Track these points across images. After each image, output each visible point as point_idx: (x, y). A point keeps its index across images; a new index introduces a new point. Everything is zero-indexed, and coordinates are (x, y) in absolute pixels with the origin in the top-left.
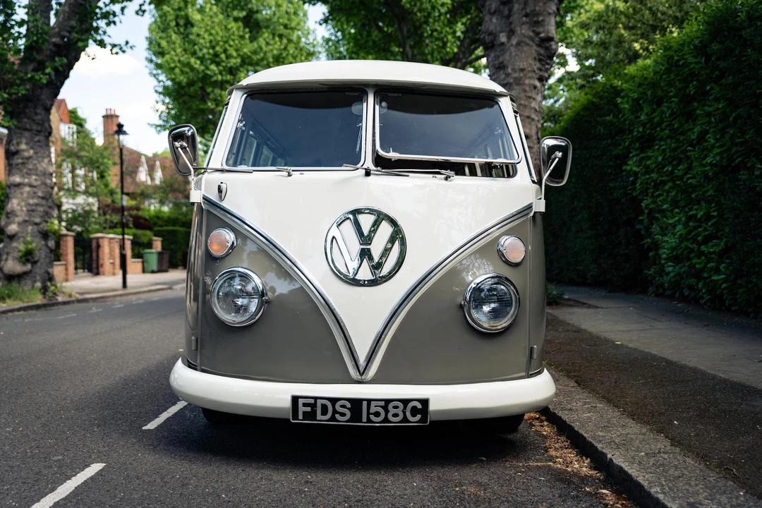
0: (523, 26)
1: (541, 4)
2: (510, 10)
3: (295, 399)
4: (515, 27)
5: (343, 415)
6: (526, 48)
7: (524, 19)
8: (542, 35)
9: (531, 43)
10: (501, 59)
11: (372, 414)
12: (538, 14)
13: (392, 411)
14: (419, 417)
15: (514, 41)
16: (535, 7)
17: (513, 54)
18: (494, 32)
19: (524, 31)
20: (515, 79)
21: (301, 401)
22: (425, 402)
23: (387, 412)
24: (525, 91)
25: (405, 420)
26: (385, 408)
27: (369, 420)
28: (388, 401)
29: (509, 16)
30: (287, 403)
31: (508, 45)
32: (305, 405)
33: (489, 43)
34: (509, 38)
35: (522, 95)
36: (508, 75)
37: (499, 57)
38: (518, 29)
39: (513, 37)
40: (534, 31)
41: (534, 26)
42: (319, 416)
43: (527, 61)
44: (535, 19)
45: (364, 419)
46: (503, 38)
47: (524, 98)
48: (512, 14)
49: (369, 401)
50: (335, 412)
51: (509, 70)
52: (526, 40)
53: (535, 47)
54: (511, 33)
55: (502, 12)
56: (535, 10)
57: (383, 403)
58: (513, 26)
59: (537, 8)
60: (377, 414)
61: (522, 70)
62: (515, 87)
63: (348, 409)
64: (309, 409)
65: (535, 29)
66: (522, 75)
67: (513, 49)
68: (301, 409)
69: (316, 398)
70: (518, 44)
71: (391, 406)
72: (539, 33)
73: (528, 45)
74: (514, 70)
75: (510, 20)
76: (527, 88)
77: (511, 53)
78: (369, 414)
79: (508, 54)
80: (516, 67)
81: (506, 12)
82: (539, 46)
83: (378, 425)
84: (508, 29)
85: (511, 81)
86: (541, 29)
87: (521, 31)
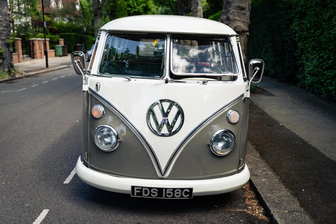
3: (133, 187)
5: (154, 194)
11: (167, 194)
13: (176, 193)
14: (188, 195)
21: (135, 188)
22: (191, 189)
23: (174, 193)
25: (182, 196)
27: (166, 197)
28: (174, 189)
30: (129, 189)
32: (137, 190)
42: (144, 194)
45: (164, 196)
49: (166, 189)
50: (151, 193)
57: (172, 190)
60: (170, 194)
63: (156, 192)
64: (139, 191)
68: (136, 191)
69: (142, 187)
71: (175, 191)
78: (166, 194)
83: (170, 198)
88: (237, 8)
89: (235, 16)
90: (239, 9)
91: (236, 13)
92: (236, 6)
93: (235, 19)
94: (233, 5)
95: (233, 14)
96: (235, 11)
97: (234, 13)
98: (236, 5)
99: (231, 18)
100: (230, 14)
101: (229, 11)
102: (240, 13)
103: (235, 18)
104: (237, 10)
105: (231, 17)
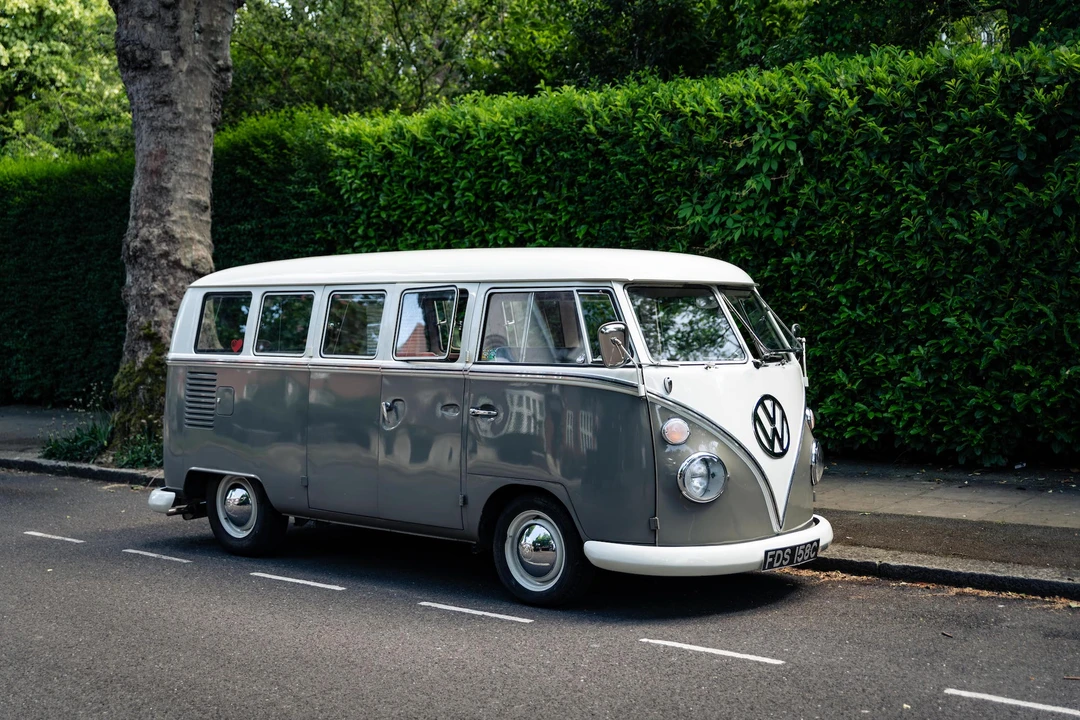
0: (196, 46)
1: (219, 18)
2: (176, 18)
3: (766, 553)
4: (185, 46)
5: (786, 560)
6: (201, 79)
7: (197, 35)
8: (220, 62)
9: (206, 71)
10: (165, 90)
11: (799, 556)
12: (216, 32)
13: (806, 552)
14: (814, 554)
15: (185, 67)
16: (211, 20)
17: (184, 85)
18: (152, 46)
19: (196, 52)
20: (188, 121)
21: (769, 554)
22: (819, 542)
24: (202, 141)
25: (809, 557)
26: (804, 550)
27: (797, 562)
28: (806, 545)
29: (174, 27)
31: (175, 70)
33: (143, 62)
34: (175, 60)
35: (199, 146)
36: (177, 115)
37: (160, 86)
38: (189, 48)
39: (181, 60)
40: (210, 55)
41: (210, 49)
42: (775, 564)
43: (203, 97)
44: (213, 38)
45: (795, 561)
46: (167, 60)
47: (201, 151)
48: (179, 24)
49: (799, 546)
50: (783, 559)
51: (180, 108)
52: (202, 66)
53: (211, 79)
54: (179, 52)
55: (164, 19)
56: (212, 25)
57: (804, 547)
58: (181, 43)
59: (215, 23)
61: (198, 110)
62: (189, 135)
63: (789, 555)
65: (212, 52)
66: (198, 117)
67: (182, 77)
69: (776, 550)
70: (190, 71)
71: (806, 549)
72: (216, 60)
73: (203, 74)
74: (185, 108)
75: (176, 34)
76: (205, 138)
77: (180, 83)
79: (176, 83)
80: (190, 105)
81: (170, 21)
82: (216, 77)
83: (800, 564)
84: (173, 47)
85: (184, 124)
86: (219, 54)
87: (194, 52)
88: (191, 207)
89: (188, 228)
90: (196, 208)
91: (189, 220)
92: (188, 199)
93: (191, 239)
94: (178, 195)
95: (183, 224)
96: (185, 213)
97: (184, 221)
98: (189, 196)
99: (178, 236)
100: (174, 222)
101: (169, 214)
102: (201, 220)
103: (189, 235)
104: (191, 212)
105: (177, 231)
